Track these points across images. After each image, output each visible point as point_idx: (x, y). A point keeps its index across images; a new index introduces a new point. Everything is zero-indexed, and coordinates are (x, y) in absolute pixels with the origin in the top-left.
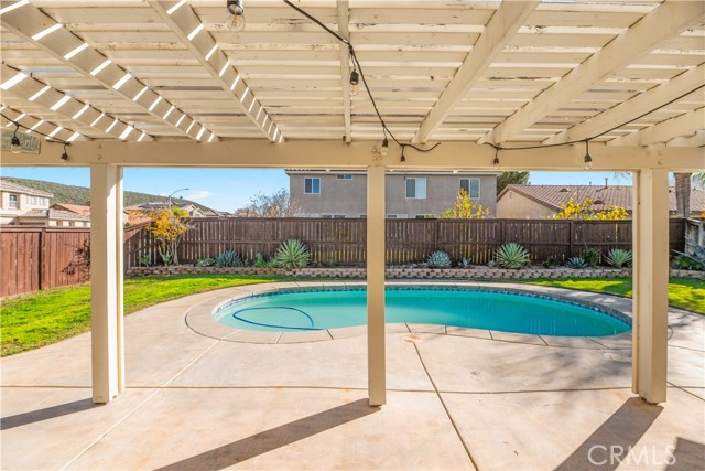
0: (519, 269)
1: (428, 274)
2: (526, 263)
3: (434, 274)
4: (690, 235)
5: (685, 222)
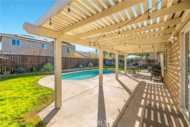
3: (81, 69)
4: (106, 61)
5: (105, 59)
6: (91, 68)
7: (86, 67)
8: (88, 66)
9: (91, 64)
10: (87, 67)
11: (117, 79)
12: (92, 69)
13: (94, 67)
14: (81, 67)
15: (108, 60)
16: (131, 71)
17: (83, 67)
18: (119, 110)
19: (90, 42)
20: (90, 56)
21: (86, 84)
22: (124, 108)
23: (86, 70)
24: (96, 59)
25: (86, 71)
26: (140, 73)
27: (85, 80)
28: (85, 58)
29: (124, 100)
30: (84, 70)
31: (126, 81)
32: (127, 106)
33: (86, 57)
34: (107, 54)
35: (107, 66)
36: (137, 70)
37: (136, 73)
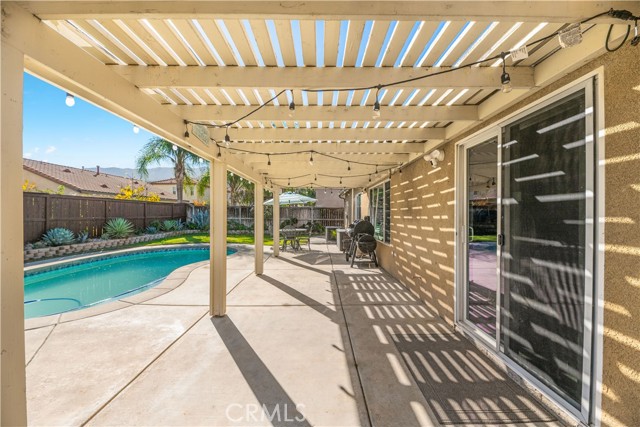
0: (127, 237)
1: (57, 252)
2: (130, 233)
3: (64, 251)
4: (189, 213)
5: (186, 205)
6: (122, 242)
7: (91, 236)
8: (104, 235)
9: (121, 224)
10: (99, 236)
11: (260, 275)
12: (125, 246)
13: (137, 234)
14: (60, 240)
15: (196, 207)
16: (289, 242)
17: (76, 237)
18: (342, 388)
19: (186, 122)
20: (104, 186)
21: (136, 322)
22: (351, 374)
23: (92, 251)
24: (144, 203)
25: (97, 259)
26: (314, 247)
27: (116, 303)
28: (75, 194)
29: (334, 346)
30: (81, 252)
31: (292, 277)
32: (354, 365)
33: (80, 191)
34: (189, 183)
35: (196, 231)
36: (305, 239)
37: (302, 247)
